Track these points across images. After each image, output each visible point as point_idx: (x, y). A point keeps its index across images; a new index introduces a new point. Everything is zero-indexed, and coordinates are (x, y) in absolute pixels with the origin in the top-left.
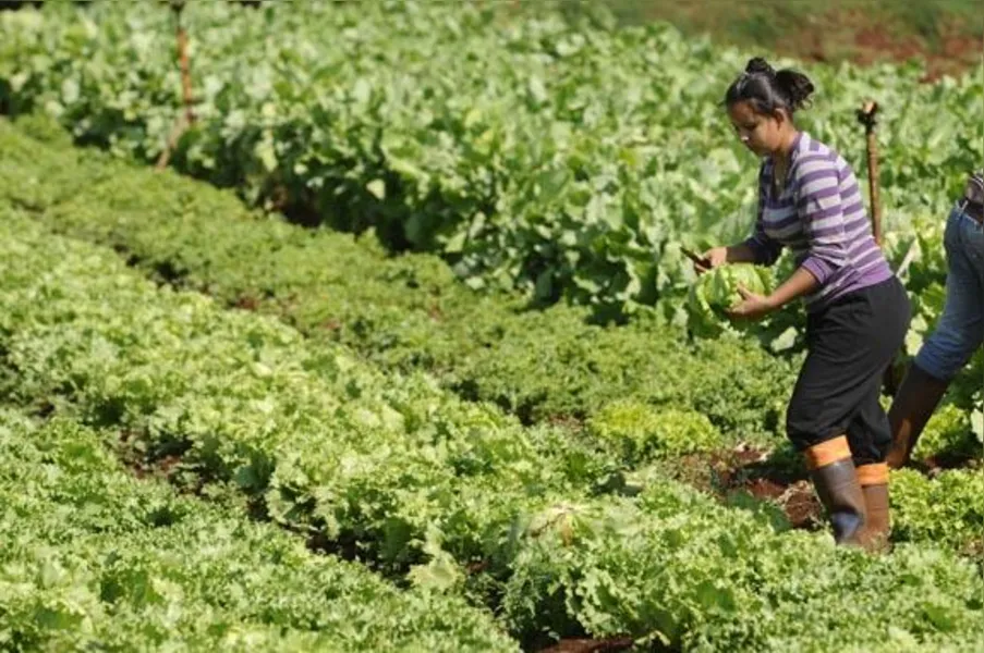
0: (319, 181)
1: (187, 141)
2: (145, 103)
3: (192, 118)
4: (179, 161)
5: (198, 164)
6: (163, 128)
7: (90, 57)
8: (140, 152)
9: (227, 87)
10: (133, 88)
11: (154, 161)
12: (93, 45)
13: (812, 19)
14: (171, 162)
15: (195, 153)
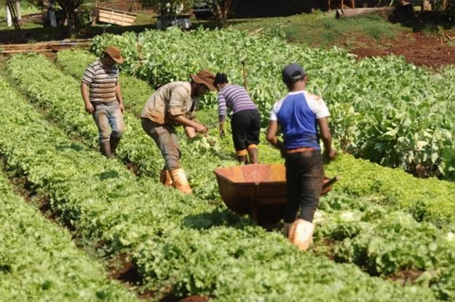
0: (162, 79)
1: (140, 69)
2: (132, 60)
3: (141, 64)
4: (138, 75)
5: (142, 75)
6: (135, 66)
7: (125, 48)
8: (128, 72)
9: (152, 55)
10: (130, 56)
11: (132, 75)
12: (126, 44)
13: (344, 34)
14: (136, 75)
15: (142, 72)
